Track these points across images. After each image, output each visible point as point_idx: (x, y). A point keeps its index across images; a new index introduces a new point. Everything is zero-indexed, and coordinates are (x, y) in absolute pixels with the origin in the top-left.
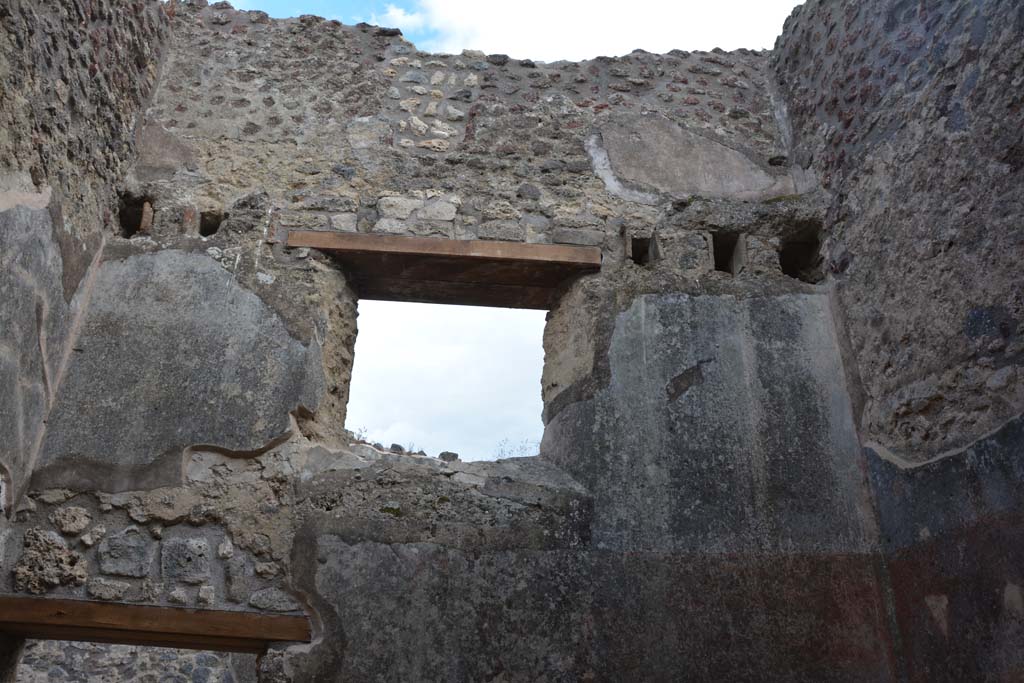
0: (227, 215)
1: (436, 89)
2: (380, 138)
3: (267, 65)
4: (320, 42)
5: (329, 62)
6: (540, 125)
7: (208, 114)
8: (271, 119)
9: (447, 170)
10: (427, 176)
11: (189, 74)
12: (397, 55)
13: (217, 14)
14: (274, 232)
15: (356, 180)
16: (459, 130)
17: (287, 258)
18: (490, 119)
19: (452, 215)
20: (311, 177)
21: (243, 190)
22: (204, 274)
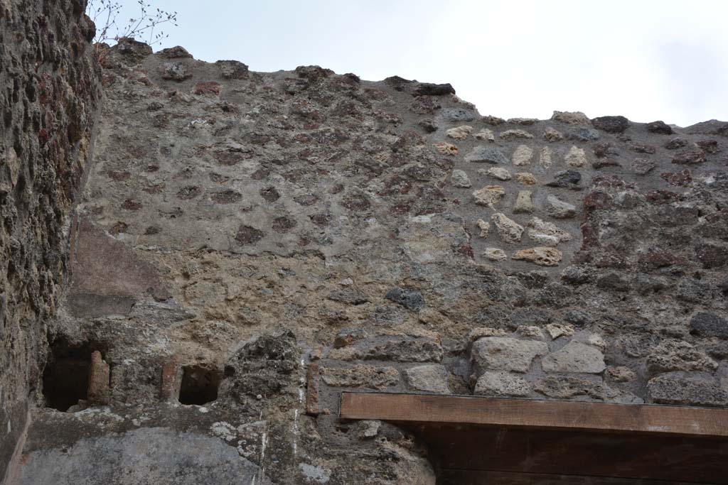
0: (230, 371)
1: (523, 171)
2: (453, 247)
3: (259, 140)
4: (333, 106)
5: (354, 135)
6: (701, 220)
7: (177, 213)
8: (278, 220)
9: (568, 293)
10: (538, 304)
11: (138, 153)
12: (455, 122)
13: (169, 65)
14: (317, 396)
15: (426, 312)
16: (571, 232)
17: (343, 439)
18: (619, 213)
19: (600, 366)
20: (355, 308)
21: (246, 329)
22: (209, 468)
